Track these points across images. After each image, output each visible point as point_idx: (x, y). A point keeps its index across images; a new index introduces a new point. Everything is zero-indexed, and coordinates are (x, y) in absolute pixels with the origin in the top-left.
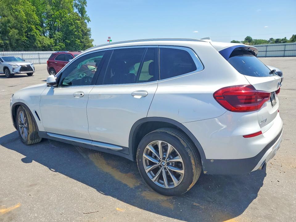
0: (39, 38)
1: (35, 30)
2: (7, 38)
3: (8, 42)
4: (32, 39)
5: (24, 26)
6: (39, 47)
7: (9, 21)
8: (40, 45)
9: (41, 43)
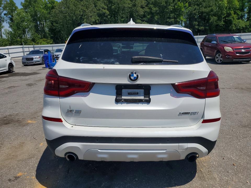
0: (236, 21)
1: (233, 15)
2: (208, 25)
3: (207, 28)
4: (228, 23)
5: (225, 12)
6: (234, 30)
7: (212, 10)
8: (234, 28)
9: (237, 26)
